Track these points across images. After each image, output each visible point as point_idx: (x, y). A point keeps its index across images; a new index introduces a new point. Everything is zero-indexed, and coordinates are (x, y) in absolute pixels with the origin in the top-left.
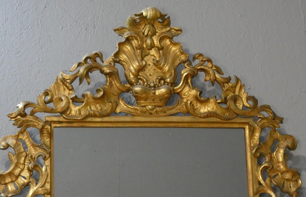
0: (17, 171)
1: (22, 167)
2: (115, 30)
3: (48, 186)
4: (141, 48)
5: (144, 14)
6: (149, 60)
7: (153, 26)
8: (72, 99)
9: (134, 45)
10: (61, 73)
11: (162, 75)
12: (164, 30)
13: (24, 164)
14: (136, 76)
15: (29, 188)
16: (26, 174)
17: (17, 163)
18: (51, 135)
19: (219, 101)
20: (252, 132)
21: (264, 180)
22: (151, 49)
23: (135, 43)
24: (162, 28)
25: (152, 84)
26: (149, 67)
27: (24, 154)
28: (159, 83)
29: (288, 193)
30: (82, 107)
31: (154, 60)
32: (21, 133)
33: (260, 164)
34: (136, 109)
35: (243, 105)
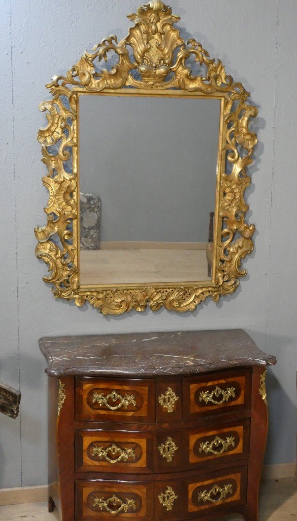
0: (53, 129)
1: (56, 125)
2: (128, 17)
3: (75, 140)
4: (147, 33)
5: (151, 6)
6: (153, 43)
7: (158, 14)
8: (93, 75)
9: (142, 29)
10: (85, 52)
11: (162, 56)
12: (166, 18)
13: (58, 124)
14: (142, 57)
15: (61, 142)
16: (59, 130)
17: (52, 123)
18: (77, 102)
19: (204, 79)
20: (226, 104)
21: (231, 140)
22: (155, 34)
23: (143, 28)
24: (164, 17)
25: (154, 65)
26: (153, 49)
27: (58, 116)
29: (247, 149)
30: (101, 81)
31: (157, 43)
32: (56, 99)
33: (229, 127)
34: (141, 84)
35: (222, 82)
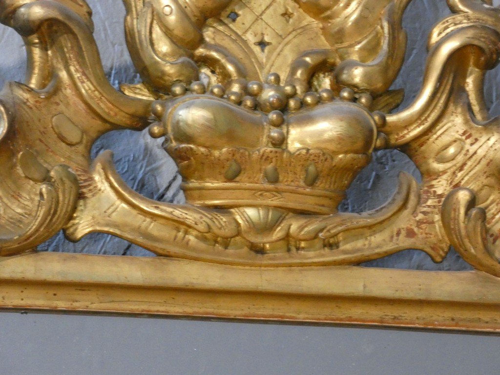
14: (188, 43)
28: (309, 86)
